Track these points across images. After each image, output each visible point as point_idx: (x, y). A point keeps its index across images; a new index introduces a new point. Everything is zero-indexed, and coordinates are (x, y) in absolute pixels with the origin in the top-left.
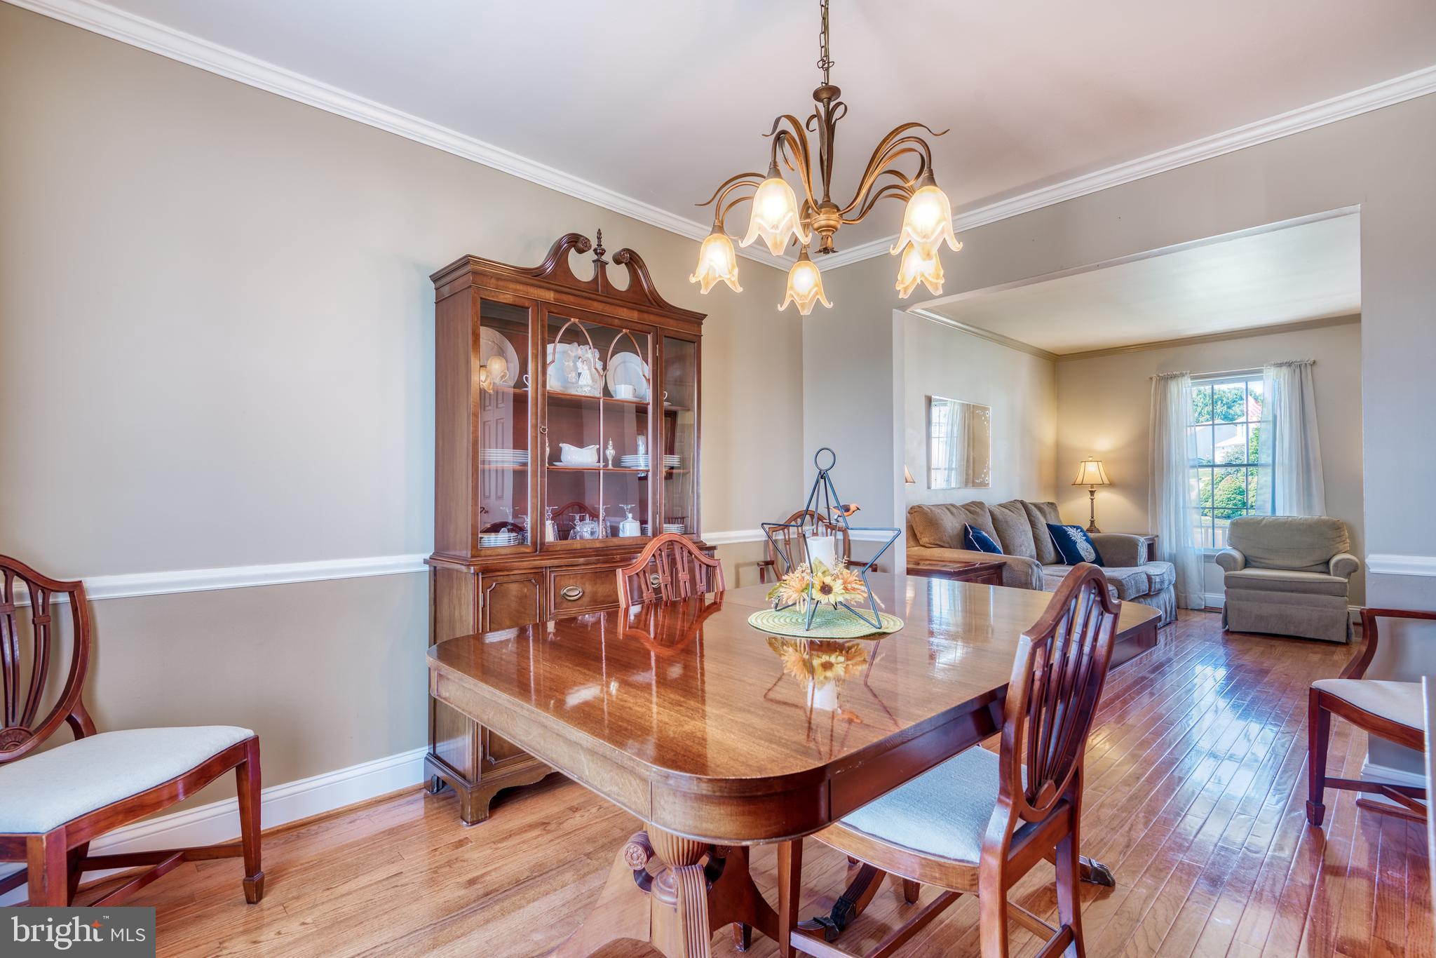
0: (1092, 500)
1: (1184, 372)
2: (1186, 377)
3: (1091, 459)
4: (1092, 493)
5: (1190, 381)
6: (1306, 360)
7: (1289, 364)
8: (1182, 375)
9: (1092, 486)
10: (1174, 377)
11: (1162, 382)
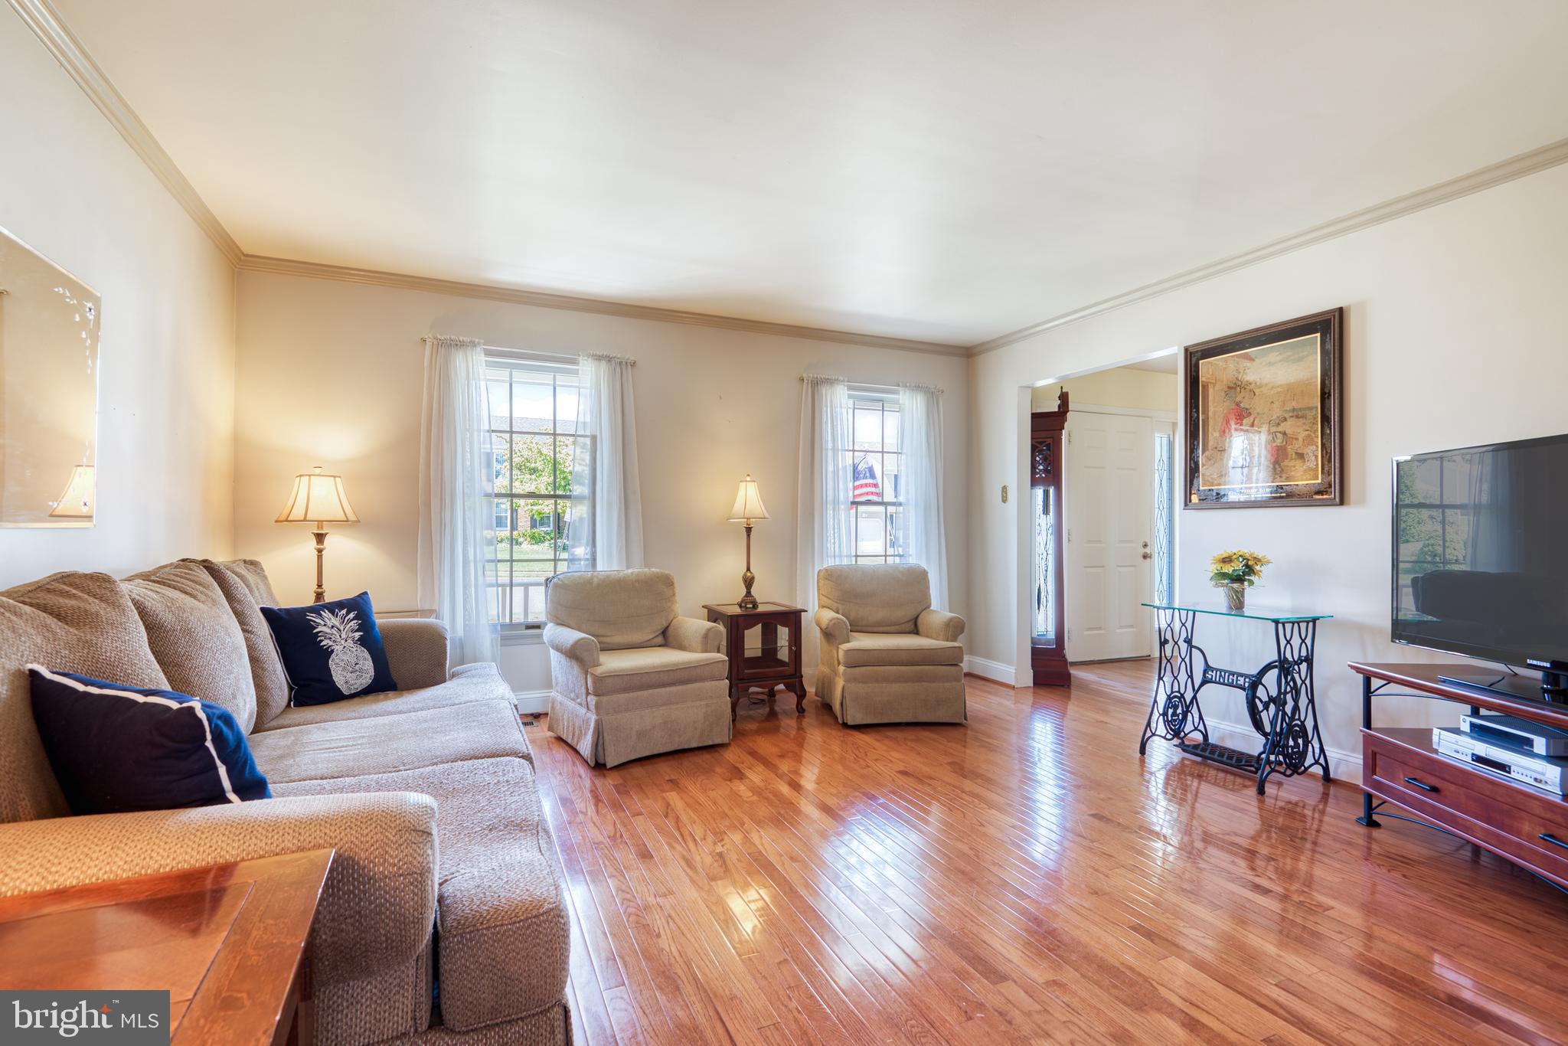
0: (320, 551)
1: (477, 340)
2: (478, 349)
3: (318, 471)
4: (320, 538)
5: (483, 358)
6: (627, 357)
7: (609, 359)
8: (473, 345)
9: (320, 523)
10: (460, 345)
11: (442, 351)
